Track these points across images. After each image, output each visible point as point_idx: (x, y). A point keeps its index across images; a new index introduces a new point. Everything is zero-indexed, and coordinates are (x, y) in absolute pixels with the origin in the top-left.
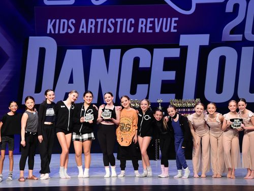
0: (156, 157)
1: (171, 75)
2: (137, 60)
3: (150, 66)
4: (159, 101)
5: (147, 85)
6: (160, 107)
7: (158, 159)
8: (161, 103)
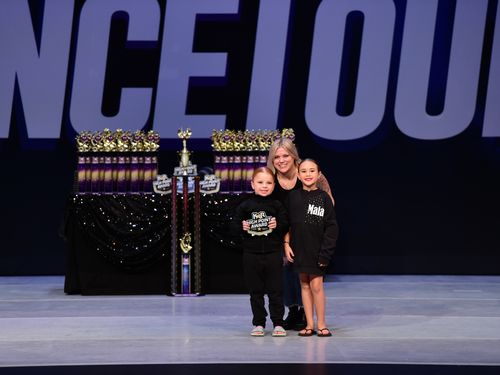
0: (173, 286)
1: (215, 64)
2: (120, 21)
3: (156, 39)
4: (181, 135)
5: (149, 91)
6: (185, 151)
7: (179, 292)
8: (188, 141)
